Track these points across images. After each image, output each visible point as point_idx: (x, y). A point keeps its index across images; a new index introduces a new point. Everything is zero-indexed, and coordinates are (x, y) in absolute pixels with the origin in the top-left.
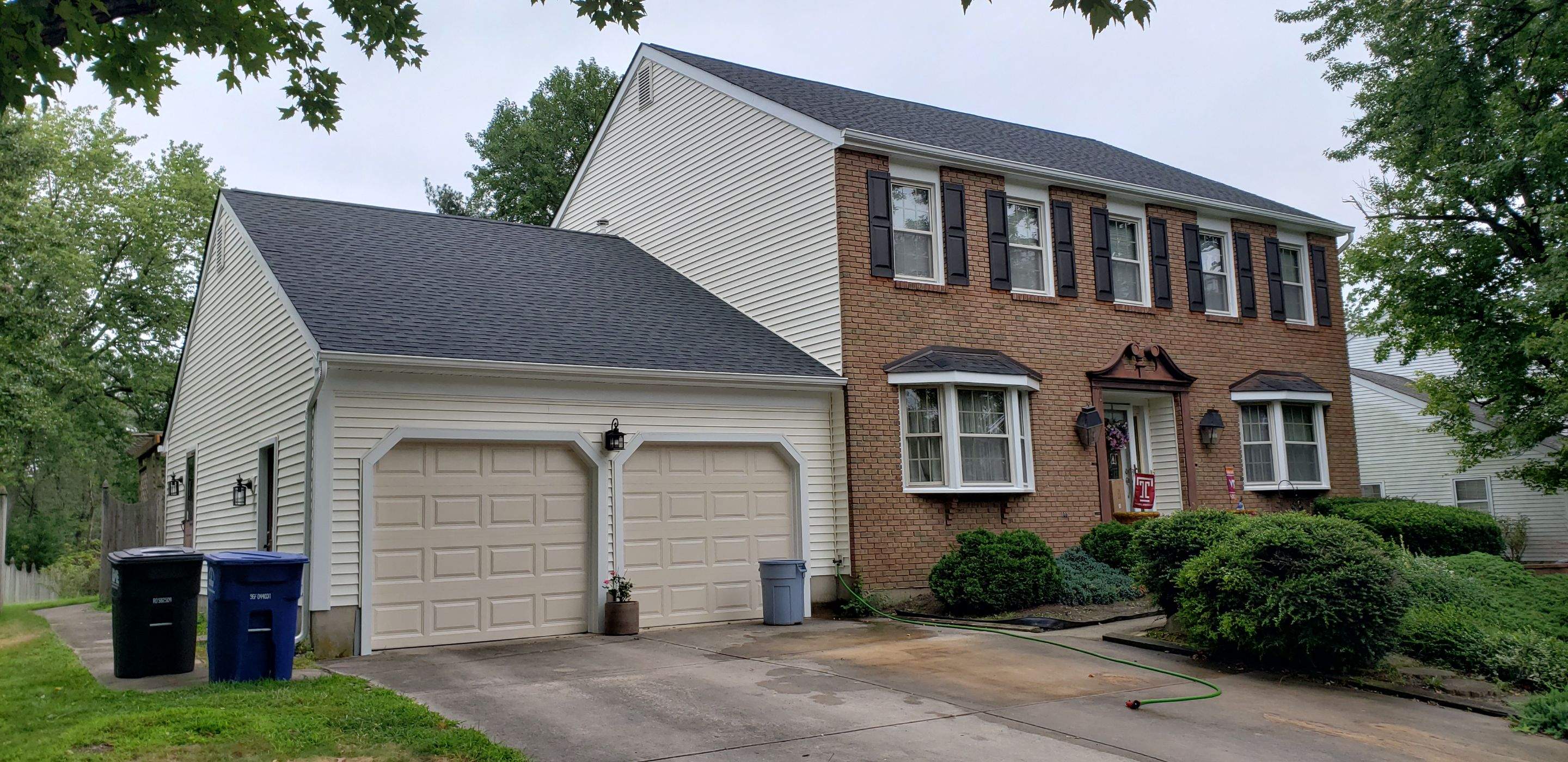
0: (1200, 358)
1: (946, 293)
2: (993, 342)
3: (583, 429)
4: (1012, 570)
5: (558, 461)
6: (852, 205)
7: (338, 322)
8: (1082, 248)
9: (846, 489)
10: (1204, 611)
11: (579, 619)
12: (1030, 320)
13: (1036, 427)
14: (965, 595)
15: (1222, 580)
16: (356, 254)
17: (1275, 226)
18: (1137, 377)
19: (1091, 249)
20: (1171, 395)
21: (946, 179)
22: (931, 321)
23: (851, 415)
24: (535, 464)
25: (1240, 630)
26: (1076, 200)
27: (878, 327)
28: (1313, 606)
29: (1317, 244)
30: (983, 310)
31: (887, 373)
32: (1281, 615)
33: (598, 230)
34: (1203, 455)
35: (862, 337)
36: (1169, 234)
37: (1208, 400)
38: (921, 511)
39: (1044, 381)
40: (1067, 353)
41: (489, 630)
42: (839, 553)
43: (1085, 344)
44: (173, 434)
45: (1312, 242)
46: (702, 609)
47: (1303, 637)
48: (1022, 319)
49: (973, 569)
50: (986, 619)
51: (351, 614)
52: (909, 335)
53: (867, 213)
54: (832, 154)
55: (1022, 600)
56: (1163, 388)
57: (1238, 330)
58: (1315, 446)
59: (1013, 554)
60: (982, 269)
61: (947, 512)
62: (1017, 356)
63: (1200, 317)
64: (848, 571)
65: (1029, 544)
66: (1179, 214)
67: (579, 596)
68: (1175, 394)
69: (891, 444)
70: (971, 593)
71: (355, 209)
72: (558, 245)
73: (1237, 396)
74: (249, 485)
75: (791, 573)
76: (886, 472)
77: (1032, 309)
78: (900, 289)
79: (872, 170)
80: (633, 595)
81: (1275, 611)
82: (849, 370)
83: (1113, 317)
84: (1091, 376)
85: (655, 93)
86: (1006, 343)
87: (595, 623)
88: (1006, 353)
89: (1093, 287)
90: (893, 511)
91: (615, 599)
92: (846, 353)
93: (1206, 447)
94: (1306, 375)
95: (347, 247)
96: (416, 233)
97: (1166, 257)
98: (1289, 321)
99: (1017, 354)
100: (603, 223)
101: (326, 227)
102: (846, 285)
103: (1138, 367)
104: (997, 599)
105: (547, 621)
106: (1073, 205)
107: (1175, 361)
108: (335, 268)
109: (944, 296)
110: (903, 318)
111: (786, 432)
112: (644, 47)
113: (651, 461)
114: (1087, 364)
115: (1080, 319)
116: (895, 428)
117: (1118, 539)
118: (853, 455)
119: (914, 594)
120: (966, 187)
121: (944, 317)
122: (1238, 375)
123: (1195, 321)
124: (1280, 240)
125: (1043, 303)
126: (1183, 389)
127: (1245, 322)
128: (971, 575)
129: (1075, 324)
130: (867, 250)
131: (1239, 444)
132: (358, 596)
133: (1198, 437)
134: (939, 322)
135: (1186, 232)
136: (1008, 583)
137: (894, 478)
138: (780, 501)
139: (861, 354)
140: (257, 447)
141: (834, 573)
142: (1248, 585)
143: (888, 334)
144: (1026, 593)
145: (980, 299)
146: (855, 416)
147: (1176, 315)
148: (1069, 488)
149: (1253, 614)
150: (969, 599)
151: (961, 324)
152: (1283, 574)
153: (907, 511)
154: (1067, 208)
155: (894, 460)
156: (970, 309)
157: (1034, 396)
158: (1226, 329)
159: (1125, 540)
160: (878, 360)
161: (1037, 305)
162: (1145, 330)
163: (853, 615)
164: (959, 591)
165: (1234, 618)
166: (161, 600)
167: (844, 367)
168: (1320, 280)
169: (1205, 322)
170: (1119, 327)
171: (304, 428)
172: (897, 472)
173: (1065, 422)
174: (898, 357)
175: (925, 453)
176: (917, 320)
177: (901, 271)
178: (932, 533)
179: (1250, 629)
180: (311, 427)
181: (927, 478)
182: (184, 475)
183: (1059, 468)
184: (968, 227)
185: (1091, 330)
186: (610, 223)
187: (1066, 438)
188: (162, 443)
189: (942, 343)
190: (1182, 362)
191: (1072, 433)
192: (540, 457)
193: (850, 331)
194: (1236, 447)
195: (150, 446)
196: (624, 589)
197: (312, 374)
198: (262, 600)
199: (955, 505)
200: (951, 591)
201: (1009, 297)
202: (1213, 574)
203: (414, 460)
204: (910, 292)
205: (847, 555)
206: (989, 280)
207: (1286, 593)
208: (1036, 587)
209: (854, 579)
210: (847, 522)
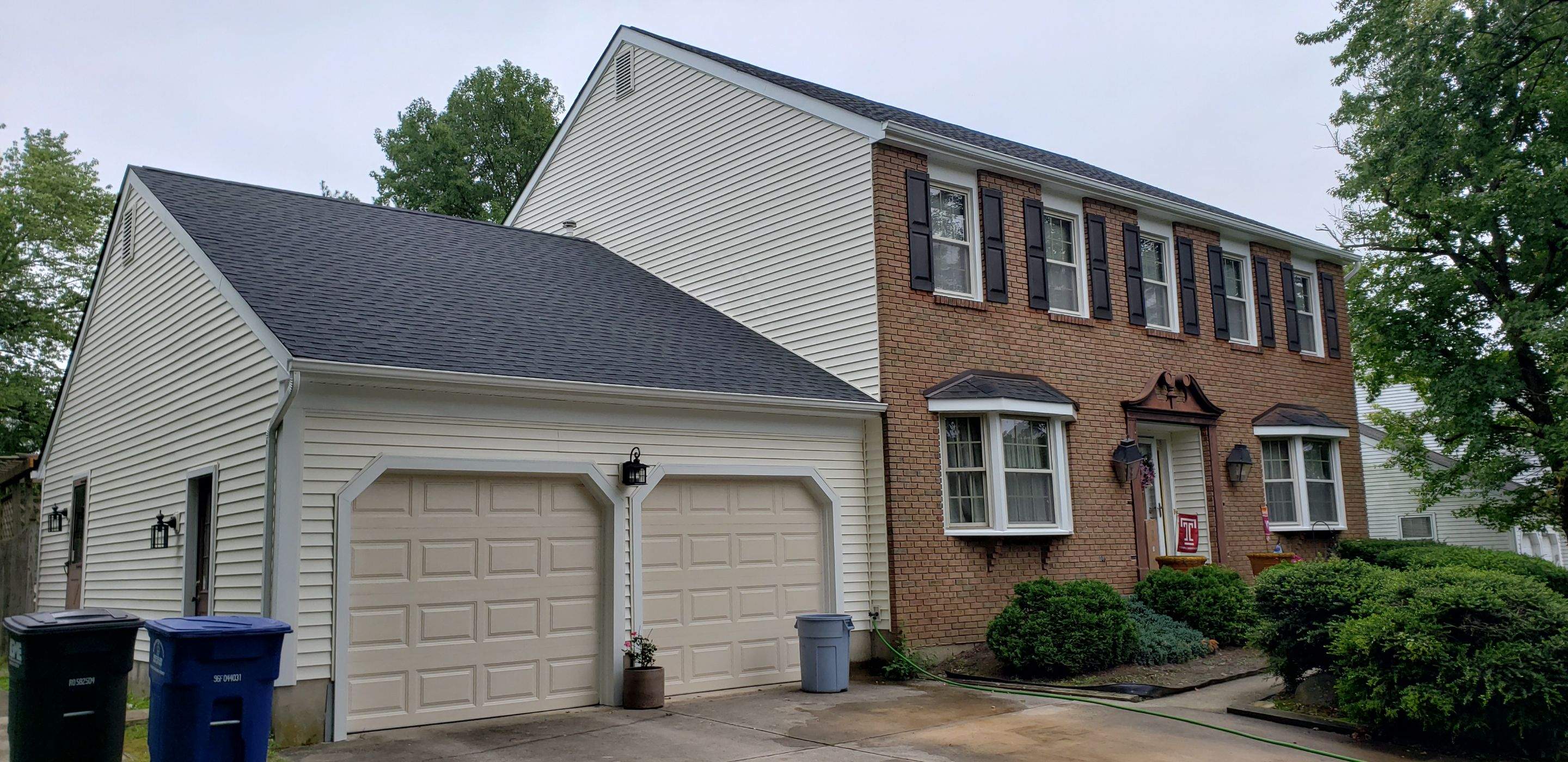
0: (1225, 389)
1: (985, 311)
2: (1032, 367)
3: (597, 460)
4: (1090, 626)
5: (567, 498)
6: (890, 208)
7: (305, 324)
8: (1115, 267)
9: (884, 530)
10: (1378, 683)
11: (588, 688)
12: (1067, 343)
13: (1074, 462)
14: (1036, 655)
15: (1403, 648)
16: (308, 247)
17: (1289, 252)
18: (1169, 408)
19: (1123, 268)
20: (1198, 429)
21: (983, 184)
22: (971, 341)
23: (891, 446)
24: (540, 501)
25: (1429, 708)
26: (1109, 215)
27: (917, 347)
28: (1528, 683)
29: (1327, 272)
30: (1022, 331)
31: (927, 399)
32: (1489, 693)
33: (564, 232)
34: (1229, 494)
35: (902, 358)
36: (1195, 256)
37: (1233, 434)
38: (963, 556)
39: (1082, 411)
40: (1102, 380)
41: (486, 704)
42: (875, 604)
43: (1120, 371)
44: (52, 458)
45: (1322, 270)
46: (726, 673)
47: (1515, 718)
48: (1059, 341)
49: (1043, 625)
50: (1062, 683)
51: (322, 690)
52: (949, 357)
53: (905, 217)
54: (869, 149)
55: (1100, 661)
56: (1192, 421)
57: (1258, 360)
58: (1332, 484)
59: (1090, 608)
60: (1020, 286)
61: (990, 557)
62: (1054, 383)
63: (1225, 345)
64: (887, 626)
65: (1105, 597)
66: (1203, 234)
67: (589, 661)
68: (1203, 427)
69: (931, 479)
70: (1044, 654)
71: (294, 197)
72: (528, 246)
73: (1260, 431)
74: (173, 523)
75: (837, 630)
76: (927, 511)
77: (1068, 331)
78: (940, 304)
79: (912, 170)
80: (658, 658)
81: (1481, 688)
82: (889, 395)
83: (1145, 343)
84: (1126, 406)
85: (638, 81)
86: (1044, 368)
87: (610, 694)
88: (1044, 379)
89: (1126, 310)
90: (934, 557)
91: (632, 664)
92: (886, 375)
93: (1232, 484)
94: (1320, 409)
95: (295, 238)
96: (368, 226)
97: (1192, 280)
98: (1304, 352)
99: (1055, 381)
100: (570, 224)
101: (264, 214)
102: (886, 299)
103: (1170, 398)
104: (1074, 660)
105: (552, 692)
106: (1107, 220)
107: (1205, 392)
108: (285, 261)
109: (984, 314)
110: (943, 337)
111: (818, 465)
112: (623, 30)
113: (670, 498)
114: (1121, 393)
115: (1114, 344)
116: (934, 461)
117: (1182, 588)
118: (893, 492)
119: (956, 650)
120: (1004, 195)
121: (984, 337)
122: (1260, 408)
123: (1221, 350)
124: (1295, 267)
125: (1079, 324)
126: (1211, 422)
127: (1265, 352)
128: (1042, 633)
129: (1111, 349)
130: (906, 259)
131: (1261, 482)
132: (331, 667)
133: (1224, 474)
134: (979, 342)
135: (1211, 254)
136: (1085, 642)
137: (934, 518)
138: (808, 545)
139: (900, 377)
140: (184, 476)
141: (871, 628)
142: (1437, 654)
143: (928, 354)
144: (1104, 654)
145: (1019, 319)
146: (896, 447)
147: (1203, 342)
148: (1106, 530)
149: (1447, 689)
150: (1042, 660)
151: (1001, 345)
152: (1478, 641)
153: (949, 556)
154: (1101, 222)
155: (935, 499)
156: (1009, 329)
157: (1072, 427)
158: (1248, 359)
159: (1189, 589)
160: (919, 384)
161: (1074, 327)
162: (1175, 358)
163: (898, 678)
164: (1028, 650)
165: (1421, 693)
166: (81, 682)
167: (883, 391)
168: (1329, 310)
169: (1229, 351)
170: (1151, 354)
171: (263, 454)
172: (937, 511)
173: (1103, 455)
174: (938, 381)
175: (966, 491)
176: (958, 340)
177: (940, 286)
178: (974, 581)
179: (1447, 707)
180: (273, 454)
181: (968, 519)
182: (69, 506)
183: (1097, 507)
184: (1006, 239)
185: (1125, 356)
186: (578, 225)
187: (1103, 474)
188: (36, 466)
189: (982, 367)
190: (1209, 392)
191: (1108, 469)
192: (546, 491)
193: (889, 350)
194: (1259, 485)
195: (19, 471)
196: (647, 651)
197: (276, 387)
198: (230, 682)
199: (998, 549)
200: (1017, 651)
201: (1047, 317)
202: (1390, 641)
203: (397, 496)
204: (950, 309)
205: (887, 606)
206: (1027, 298)
207: (1489, 666)
208: (1115, 646)
209: (895, 635)
210: (885, 568)
